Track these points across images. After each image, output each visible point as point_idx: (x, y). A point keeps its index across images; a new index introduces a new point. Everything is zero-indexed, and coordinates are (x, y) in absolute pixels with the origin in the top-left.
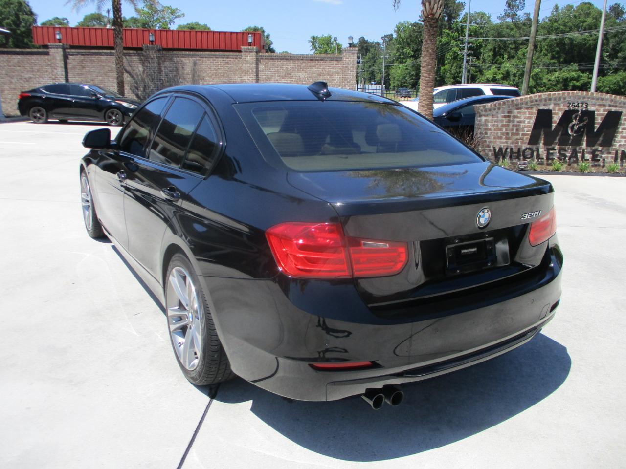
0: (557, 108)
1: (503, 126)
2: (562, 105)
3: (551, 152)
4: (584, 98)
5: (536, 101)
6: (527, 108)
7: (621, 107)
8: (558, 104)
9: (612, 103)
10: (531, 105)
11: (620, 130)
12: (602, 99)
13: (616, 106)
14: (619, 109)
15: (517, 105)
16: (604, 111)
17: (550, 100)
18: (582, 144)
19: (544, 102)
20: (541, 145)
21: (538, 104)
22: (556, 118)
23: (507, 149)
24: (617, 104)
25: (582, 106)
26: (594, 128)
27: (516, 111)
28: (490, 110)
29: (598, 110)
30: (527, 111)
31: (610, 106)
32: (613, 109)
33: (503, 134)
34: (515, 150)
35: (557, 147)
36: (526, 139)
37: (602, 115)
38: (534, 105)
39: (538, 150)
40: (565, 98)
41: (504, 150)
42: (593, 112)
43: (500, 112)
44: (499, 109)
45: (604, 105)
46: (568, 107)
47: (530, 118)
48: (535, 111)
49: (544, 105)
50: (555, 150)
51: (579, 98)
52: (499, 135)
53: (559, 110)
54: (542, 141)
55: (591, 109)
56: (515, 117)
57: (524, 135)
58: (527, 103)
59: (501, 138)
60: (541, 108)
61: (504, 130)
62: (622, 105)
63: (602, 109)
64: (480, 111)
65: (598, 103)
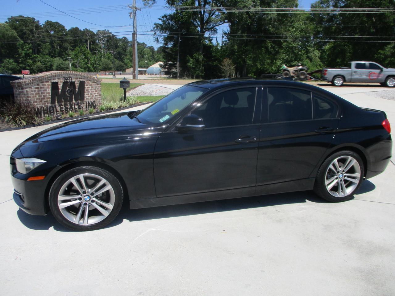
0: (59, 81)
1: (36, 94)
2: (61, 79)
3: (61, 107)
4: (70, 74)
5: (50, 77)
6: (46, 82)
7: (84, 79)
8: (60, 79)
9: (80, 77)
10: (48, 80)
11: (85, 91)
12: (77, 75)
13: (82, 79)
14: (83, 80)
15: (41, 80)
16: (78, 81)
17: (56, 76)
18: (73, 100)
19: (53, 78)
20: (56, 103)
21: (51, 79)
22: (60, 86)
23: (41, 108)
24: (82, 77)
25: (69, 79)
26: (76, 91)
27: (41, 84)
28: (28, 84)
29: (76, 81)
30: (46, 84)
31: (80, 78)
32: (81, 80)
33: (37, 99)
34: (45, 108)
35: (63, 103)
36: (49, 100)
37: (78, 83)
38: (49, 79)
39: (55, 106)
40: (62, 75)
41: (40, 109)
42: (74, 82)
43: (33, 85)
44: (33, 83)
45: (77, 78)
46: (64, 80)
47: (48, 88)
48: (50, 83)
49: (54, 79)
50: (63, 105)
51: (68, 75)
52: (35, 100)
53: (61, 82)
54: (57, 101)
55: (73, 80)
56: (41, 88)
57: (47, 98)
58: (46, 79)
59: (37, 102)
60: (53, 81)
61: (37, 97)
62: (84, 78)
63: (77, 80)
64: (23, 85)
65: (75, 77)
